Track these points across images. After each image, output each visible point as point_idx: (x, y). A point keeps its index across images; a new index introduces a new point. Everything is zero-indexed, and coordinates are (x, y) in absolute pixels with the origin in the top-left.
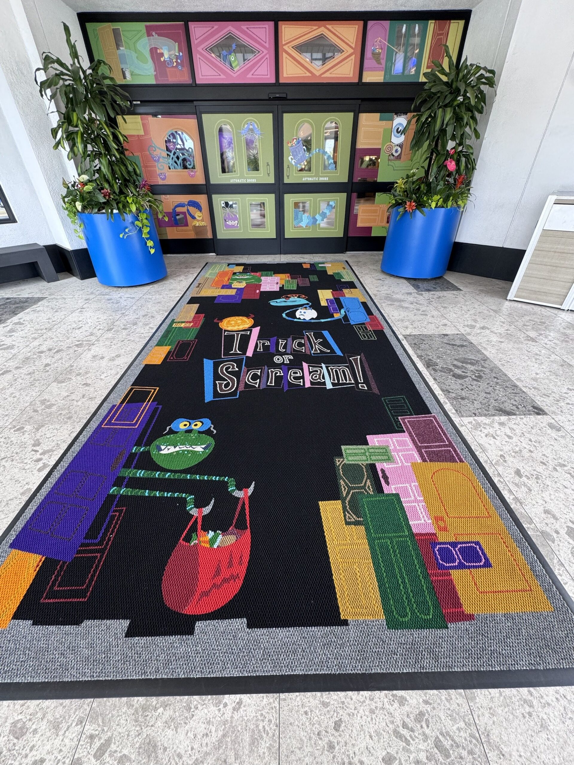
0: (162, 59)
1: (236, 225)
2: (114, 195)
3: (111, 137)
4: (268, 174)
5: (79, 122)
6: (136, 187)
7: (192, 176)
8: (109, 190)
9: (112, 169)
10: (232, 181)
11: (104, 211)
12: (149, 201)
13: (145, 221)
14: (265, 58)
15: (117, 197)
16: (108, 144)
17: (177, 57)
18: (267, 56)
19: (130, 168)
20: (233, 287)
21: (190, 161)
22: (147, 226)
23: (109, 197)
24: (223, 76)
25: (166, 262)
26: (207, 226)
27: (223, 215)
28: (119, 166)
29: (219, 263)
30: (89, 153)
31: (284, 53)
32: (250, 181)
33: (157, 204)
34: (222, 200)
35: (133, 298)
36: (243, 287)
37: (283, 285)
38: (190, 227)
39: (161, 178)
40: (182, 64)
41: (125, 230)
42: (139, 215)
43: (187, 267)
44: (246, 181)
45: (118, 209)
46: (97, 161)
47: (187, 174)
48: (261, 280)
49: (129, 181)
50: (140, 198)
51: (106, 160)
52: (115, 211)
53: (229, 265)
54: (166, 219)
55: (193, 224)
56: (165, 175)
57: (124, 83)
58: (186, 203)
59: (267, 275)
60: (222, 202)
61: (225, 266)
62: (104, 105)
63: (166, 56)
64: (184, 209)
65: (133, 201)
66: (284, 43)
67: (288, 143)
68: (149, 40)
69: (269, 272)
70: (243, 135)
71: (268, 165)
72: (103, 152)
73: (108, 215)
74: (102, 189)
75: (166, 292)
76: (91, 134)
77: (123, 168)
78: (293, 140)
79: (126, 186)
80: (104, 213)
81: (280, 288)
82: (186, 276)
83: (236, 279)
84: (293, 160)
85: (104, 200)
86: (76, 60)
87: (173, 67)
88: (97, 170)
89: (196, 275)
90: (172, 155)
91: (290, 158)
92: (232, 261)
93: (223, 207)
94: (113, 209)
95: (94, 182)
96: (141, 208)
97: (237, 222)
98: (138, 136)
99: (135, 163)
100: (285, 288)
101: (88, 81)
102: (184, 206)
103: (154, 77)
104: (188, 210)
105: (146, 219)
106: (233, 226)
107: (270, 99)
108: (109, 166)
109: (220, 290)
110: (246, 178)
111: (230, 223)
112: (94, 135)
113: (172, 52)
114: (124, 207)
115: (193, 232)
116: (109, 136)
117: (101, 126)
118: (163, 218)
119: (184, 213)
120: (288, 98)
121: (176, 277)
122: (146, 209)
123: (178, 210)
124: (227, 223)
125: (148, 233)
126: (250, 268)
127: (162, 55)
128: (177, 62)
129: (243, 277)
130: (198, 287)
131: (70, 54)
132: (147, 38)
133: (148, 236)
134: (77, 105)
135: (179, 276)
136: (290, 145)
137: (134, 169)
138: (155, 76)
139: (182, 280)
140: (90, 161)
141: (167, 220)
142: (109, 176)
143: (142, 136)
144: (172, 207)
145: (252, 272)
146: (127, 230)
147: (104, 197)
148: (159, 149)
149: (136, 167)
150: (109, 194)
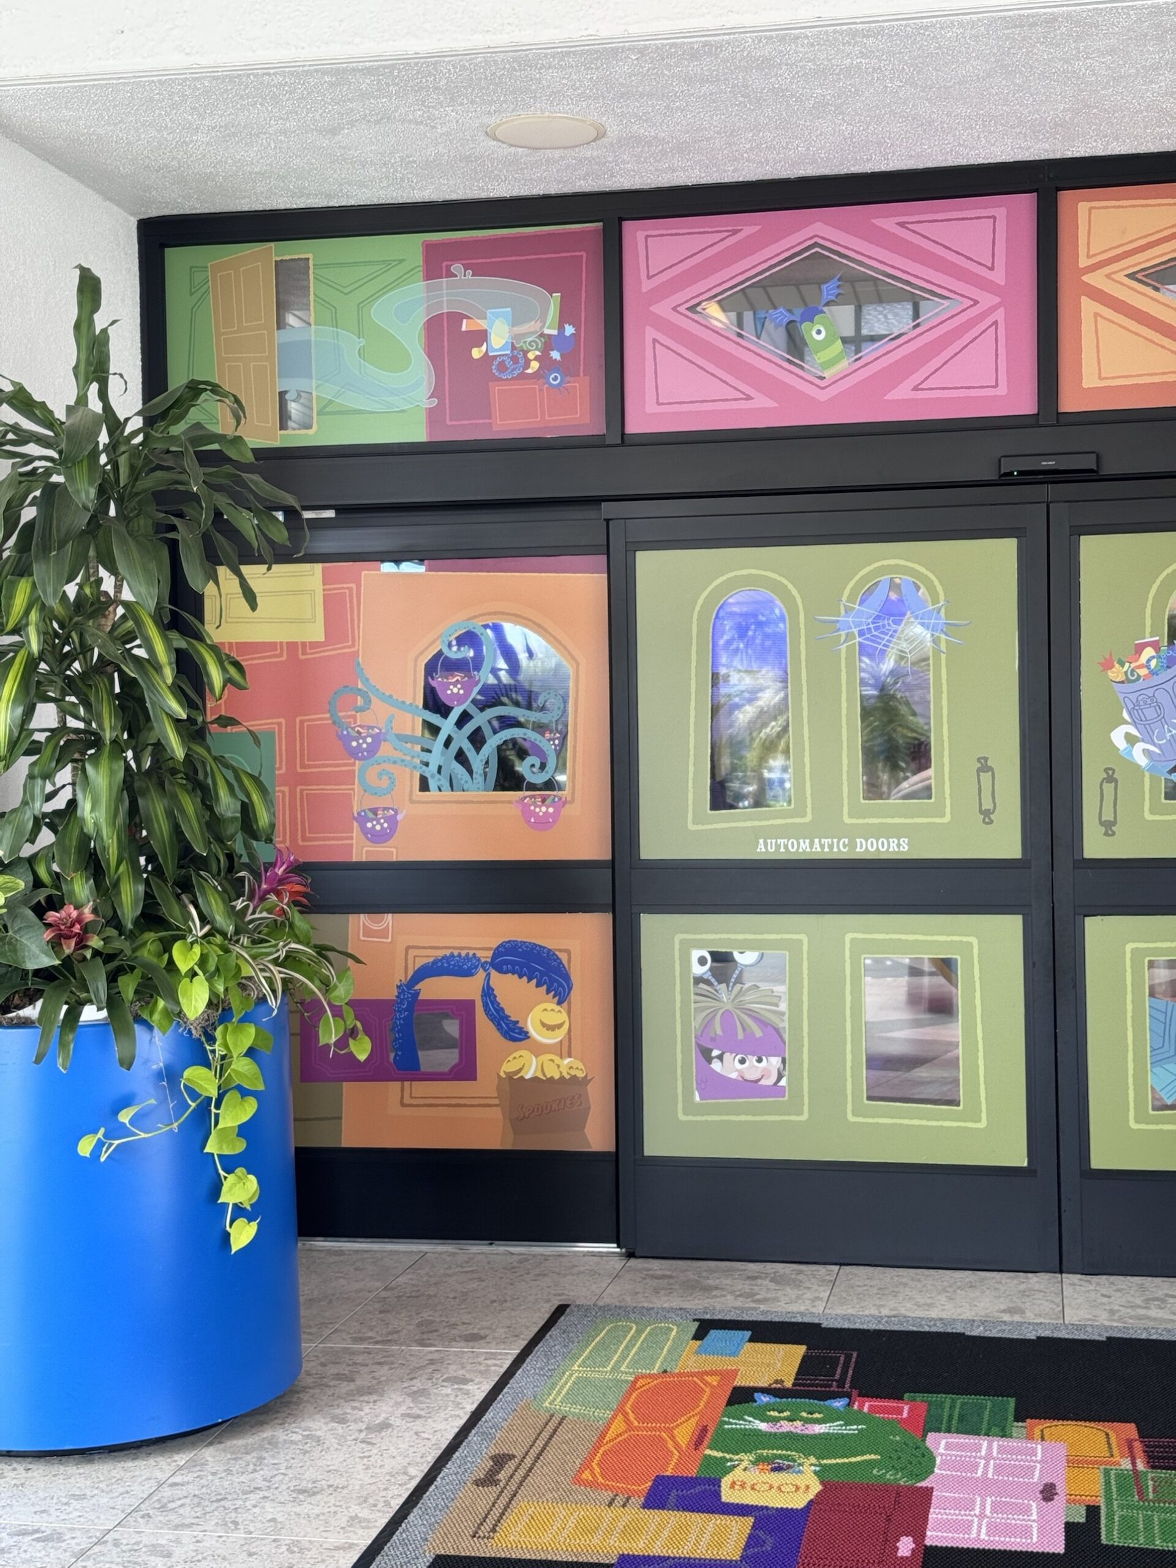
0: (476, 353)
1: (769, 1081)
2: (112, 932)
3: (169, 674)
4: (987, 814)
5: (34, 616)
6: (235, 888)
7: (543, 824)
8: (87, 911)
9: (134, 810)
10: (766, 849)
11: (31, 1012)
12: (290, 960)
13: (243, 1068)
14: (989, 321)
15: (120, 944)
16: (141, 701)
17: (549, 343)
18: (999, 315)
19: (227, 804)
20: (728, 1495)
21: (541, 753)
22: (244, 1092)
23: (81, 945)
24: (761, 401)
25: (307, 1286)
26: (585, 1081)
27: (696, 1023)
28: (174, 797)
29: (642, 1314)
30: (40, 737)
31: (1084, 300)
32: (868, 848)
33: (328, 971)
34: (699, 945)
35: (55, 1537)
36: (799, 1502)
37: (1093, 1512)
38: (484, 1085)
39: (365, 831)
40: (567, 367)
41: (116, 1112)
42: (218, 1033)
43: (426, 1334)
44: (852, 845)
45: (113, 1003)
46: (65, 775)
47: (515, 811)
48: (925, 1462)
49: (201, 863)
50: (241, 950)
51: (112, 773)
52: (91, 1014)
53: (704, 1328)
54: (362, 1050)
55: (508, 1067)
56: (393, 821)
57: (277, 444)
58: (486, 956)
59: (969, 1426)
60: (696, 954)
61: (679, 1332)
62: (173, 546)
63: (499, 338)
64: (467, 989)
65: (203, 962)
66: (1083, 262)
67: (1108, 665)
68: (429, 289)
69: (988, 1402)
70: (850, 637)
71: (984, 766)
72: (108, 735)
73: (45, 1036)
74: (54, 903)
75: (271, 1510)
76: (71, 657)
77: (189, 805)
78: (1140, 649)
79: (185, 886)
80: (26, 1023)
81: (1070, 1527)
82: (415, 1395)
83: (749, 1441)
84: (1140, 746)
85: (48, 961)
86: (94, 387)
87: (523, 376)
88: (56, 813)
89: (479, 1391)
90: (447, 726)
91: (1118, 737)
92: (725, 1306)
93: (698, 980)
94: (82, 1004)
95: (24, 869)
96: (236, 1002)
97: (775, 1061)
98: (292, 646)
99: (256, 780)
100: (1110, 1535)
101: (123, 461)
102: (468, 973)
103: (422, 417)
104: (488, 993)
105: (251, 1053)
106: (749, 1087)
107: (1005, 480)
108: (119, 800)
109: (634, 1512)
110: (853, 833)
111: (729, 1067)
112: (85, 662)
113: (532, 326)
114: (148, 991)
115: (496, 1114)
116: (158, 668)
117: (130, 624)
118: (342, 1043)
119: (463, 1010)
120: (1106, 470)
121: (349, 1397)
122: (262, 1000)
123: (434, 989)
124: (716, 1066)
125: (243, 1130)
126: (847, 1364)
127: (482, 337)
128: (543, 359)
129: (797, 1427)
130: (488, 1480)
131: (76, 369)
132: (422, 284)
133: (240, 1146)
134: (45, 549)
135: (374, 1390)
136: (1117, 673)
137: (246, 809)
138: (430, 412)
139: (385, 1426)
140: (31, 777)
141: (362, 1057)
142: (110, 845)
143: (314, 645)
144: (400, 976)
145: (865, 1394)
146: (125, 1117)
147: (55, 945)
148: (388, 699)
149: (256, 797)
150: (86, 929)
